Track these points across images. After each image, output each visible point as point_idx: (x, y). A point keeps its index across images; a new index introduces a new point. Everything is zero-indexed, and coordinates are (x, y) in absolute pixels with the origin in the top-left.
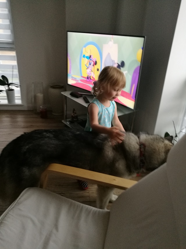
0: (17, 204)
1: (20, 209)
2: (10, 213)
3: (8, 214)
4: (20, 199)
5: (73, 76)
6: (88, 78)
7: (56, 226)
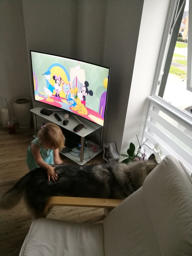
0: (30, 237)
1: (34, 241)
2: (27, 246)
3: (26, 247)
4: (31, 232)
5: (40, 93)
6: (56, 96)
7: (66, 247)
